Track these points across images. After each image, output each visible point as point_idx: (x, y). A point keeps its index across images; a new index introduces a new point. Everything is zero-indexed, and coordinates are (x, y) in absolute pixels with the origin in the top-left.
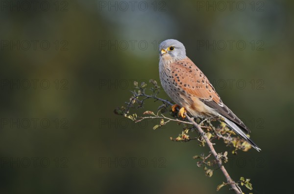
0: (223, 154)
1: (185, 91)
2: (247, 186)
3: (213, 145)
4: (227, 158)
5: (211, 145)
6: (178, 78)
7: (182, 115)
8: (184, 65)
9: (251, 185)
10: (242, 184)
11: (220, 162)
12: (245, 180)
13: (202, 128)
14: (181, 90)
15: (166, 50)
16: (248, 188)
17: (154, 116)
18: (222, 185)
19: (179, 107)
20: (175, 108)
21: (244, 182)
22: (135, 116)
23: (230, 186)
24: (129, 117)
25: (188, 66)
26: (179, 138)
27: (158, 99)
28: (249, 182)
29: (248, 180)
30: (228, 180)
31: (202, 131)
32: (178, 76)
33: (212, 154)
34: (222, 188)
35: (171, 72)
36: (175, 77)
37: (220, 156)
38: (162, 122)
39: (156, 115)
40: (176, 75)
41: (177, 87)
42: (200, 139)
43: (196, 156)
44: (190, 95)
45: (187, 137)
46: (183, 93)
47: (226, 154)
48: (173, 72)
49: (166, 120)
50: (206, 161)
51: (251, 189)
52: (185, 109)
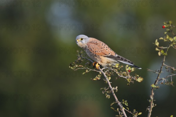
0: (115, 88)
1: (96, 54)
2: (125, 104)
3: (111, 83)
4: (117, 90)
5: (109, 83)
6: (91, 49)
7: (97, 68)
8: (93, 42)
9: (127, 103)
10: (123, 103)
11: (113, 92)
12: (125, 101)
13: (106, 75)
14: (94, 54)
15: (79, 40)
16: (126, 105)
17: (83, 68)
18: (113, 103)
19: (96, 63)
20: (94, 64)
21: (124, 102)
22: (74, 68)
23: (117, 104)
24: (71, 68)
25: (95, 42)
26: (95, 79)
27: (87, 59)
28: (127, 102)
29: (126, 101)
30: (116, 101)
31: (105, 76)
32: (91, 48)
33: (110, 88)
34: (113, 104)
35: (88, 47)
36: (90, 49)
37: (113, 89)
38: (87, 71)
39: (84, 67)
40: (90, 48)
41: (92, 54)
42: (105, 80)
43: (102, 88)
44: (99, 56)
45: (99, 79)
46: (95, 55)
47: (117, 87)
48: (89, 47)
49: (88, 70)
50: (107, 91)
51: (127, 105)
52: (99, 64)
